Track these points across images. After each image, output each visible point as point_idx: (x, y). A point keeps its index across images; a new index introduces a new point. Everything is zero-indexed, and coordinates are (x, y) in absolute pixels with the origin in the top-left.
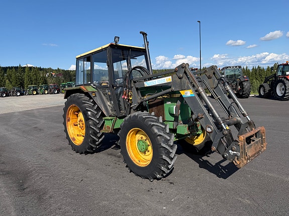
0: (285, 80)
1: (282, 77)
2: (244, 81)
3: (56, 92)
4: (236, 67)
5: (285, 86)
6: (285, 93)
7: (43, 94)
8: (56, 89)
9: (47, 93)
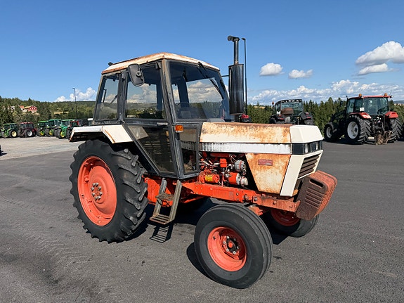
0: (358, 118)
1: (354, 115)
2: (307, 119)
3: (31, 134)
4: (296, 100)
5: (359, 126)
6: (359, 135)
7: (9, 137)
8: (31, 129)
9: (15, 135)
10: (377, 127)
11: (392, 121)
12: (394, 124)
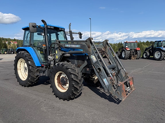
0: (125, 50)
3: (12, 53)
5: (125, 53)
7: (3, 54)
9: (6, 53)
10: (132, 53)
11: (138, 51)
12: (138, 52)
